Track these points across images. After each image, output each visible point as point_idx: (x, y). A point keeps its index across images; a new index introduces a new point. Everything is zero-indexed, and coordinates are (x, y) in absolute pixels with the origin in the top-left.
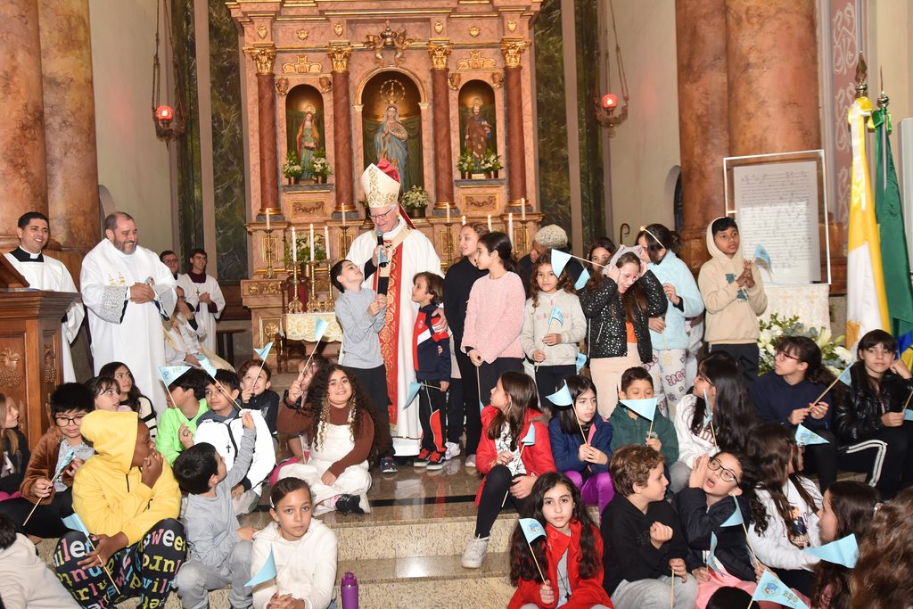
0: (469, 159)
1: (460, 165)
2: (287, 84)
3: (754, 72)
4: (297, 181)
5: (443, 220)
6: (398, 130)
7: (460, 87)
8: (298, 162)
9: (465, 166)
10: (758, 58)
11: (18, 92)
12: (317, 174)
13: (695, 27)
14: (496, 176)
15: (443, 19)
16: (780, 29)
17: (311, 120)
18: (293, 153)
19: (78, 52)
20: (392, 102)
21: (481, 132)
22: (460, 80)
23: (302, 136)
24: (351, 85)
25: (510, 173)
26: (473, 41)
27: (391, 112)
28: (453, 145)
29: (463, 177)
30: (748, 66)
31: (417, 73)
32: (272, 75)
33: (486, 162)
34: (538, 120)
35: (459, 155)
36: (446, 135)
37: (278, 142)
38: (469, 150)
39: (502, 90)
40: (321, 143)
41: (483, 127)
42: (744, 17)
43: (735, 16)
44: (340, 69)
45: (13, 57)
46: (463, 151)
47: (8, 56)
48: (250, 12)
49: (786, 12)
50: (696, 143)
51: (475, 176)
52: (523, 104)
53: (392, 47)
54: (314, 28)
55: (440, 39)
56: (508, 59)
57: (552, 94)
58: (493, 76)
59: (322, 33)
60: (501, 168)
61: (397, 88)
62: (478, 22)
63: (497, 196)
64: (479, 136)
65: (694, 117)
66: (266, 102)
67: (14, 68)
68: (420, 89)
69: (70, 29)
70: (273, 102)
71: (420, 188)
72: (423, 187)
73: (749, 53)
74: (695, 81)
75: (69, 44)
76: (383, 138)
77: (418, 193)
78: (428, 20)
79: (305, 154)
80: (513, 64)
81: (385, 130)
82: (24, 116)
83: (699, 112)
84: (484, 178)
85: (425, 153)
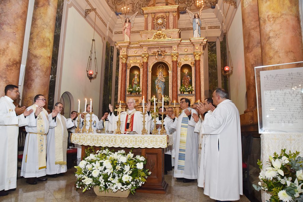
0: (183, 88)
1: (180, 89)
2: (130, 66)
3: (272, 40)
4: (131, 94)
5: (173, 106)
6: (162, 79)
7: (181, 66)
8: (132, 88)
9: (182, 90)
10: (274, 34)
11: (8, 55)
12: (137, 91)
13: (250, 33)
14: (192, 93)
15: (176, 46)
16: (283, 22)
17: (137, 76)
18: (131, 85)
19: (45, 48)
20: (161, 71)
21: (188, 80)
22: (181, 64)
23: (134, 80)
24: (149, 66)
25: (196, 92)
26: (185, 53)
27: (160, 74)
28: (178, 83)
29: (181, 93)
30: (269, 38)
31: (168, 62)
32: (126, 64)
33: (189, 89)
34: (209, 78)
35: (180, 86)
36: (176, 80)
37: (126, 82)
38: (183, 85)
39: (194, 67)
40: (139, 83)
41: (188, 78)
42: (267, 19)
43: (263, 20)
44: (145, 61)
45: (8, 44)
46: (181, 85)
47: (6, 44)
48: (121, 46)
49: (286, 15)
50: (251, 75)
51: (185, 93)
52: (201, 71)
53: (161, 55)
54: (139, 50)
55: (175, 52)
56: (196, 57)
57: (213, 71)
58: (191, 63)
59: (141, 51)
60: (193, 91)
61: (163, 67)
62: (187, 47)
63: (192, 99)
64: (186, 81)
65: (250, 65)
66: (124, 70)
67: (7, 48)
68: (169, 67)
69: (44, 41)
70: (126, 71)
71: (167, 96)
72: (169, 96)
73: (270, 33)
74: (250, 52)
75: (42, 46)
76: (158, 81)
77: (167, 98)
78: (171, 47)
79: (134, 86)
80: (197, 59)
81: (158, 79)
82: (8, 62)
83: (252, 63)
84: (188, 94)
85: (170, 86)
